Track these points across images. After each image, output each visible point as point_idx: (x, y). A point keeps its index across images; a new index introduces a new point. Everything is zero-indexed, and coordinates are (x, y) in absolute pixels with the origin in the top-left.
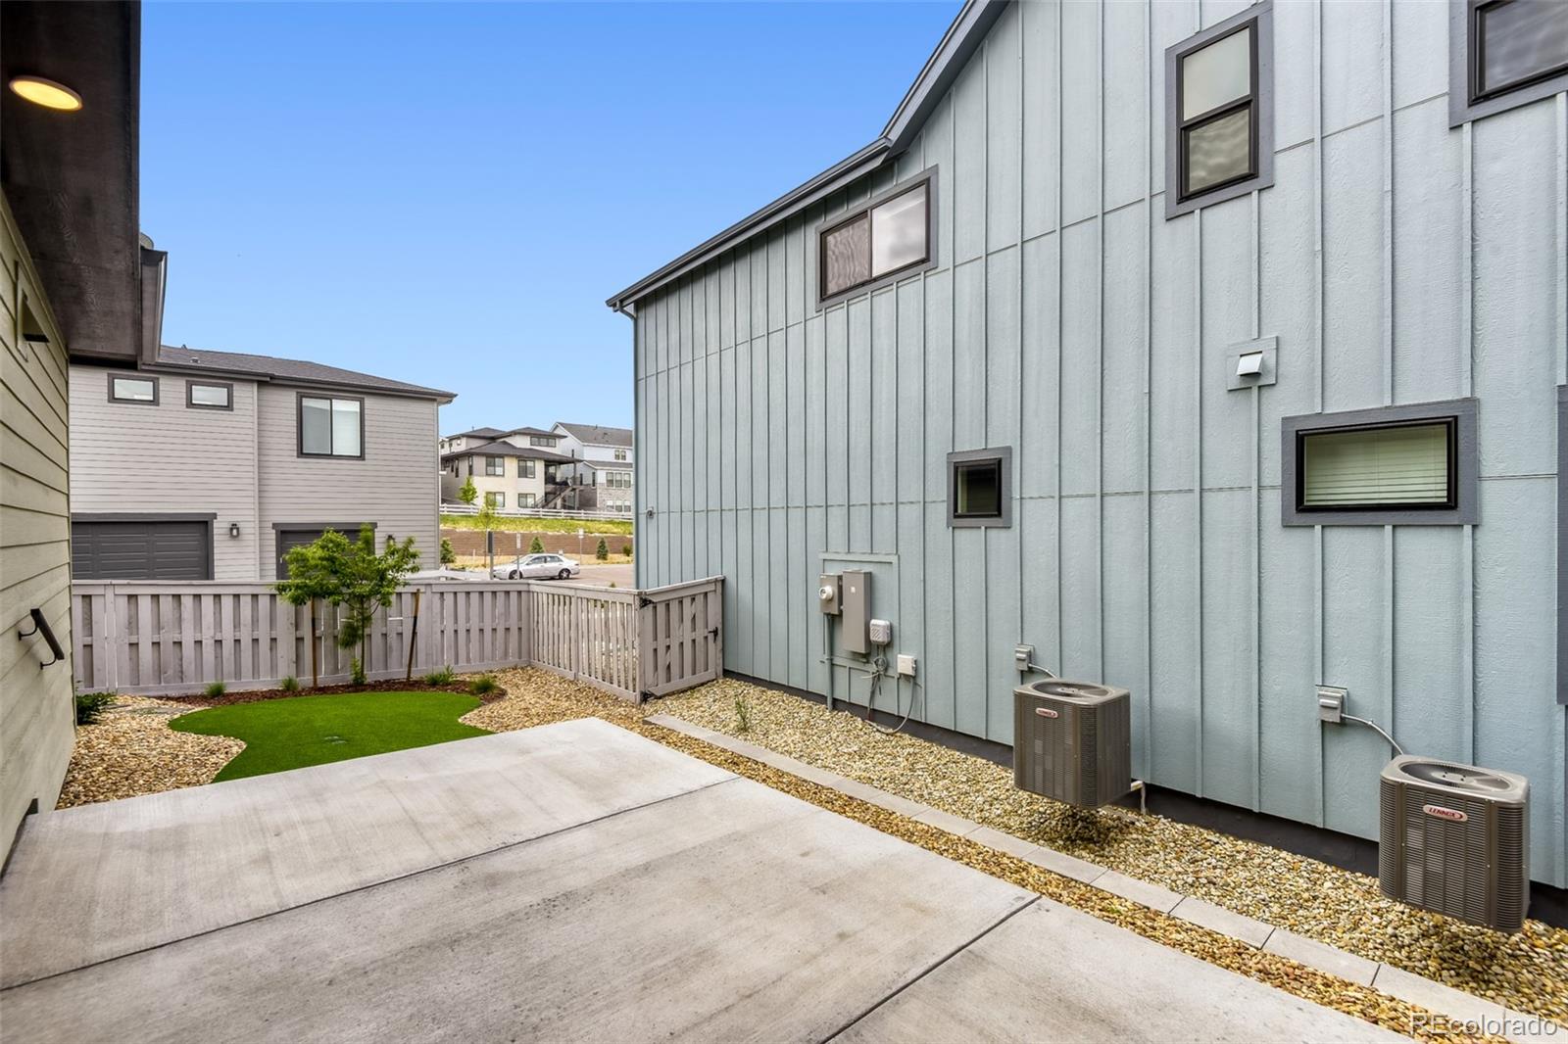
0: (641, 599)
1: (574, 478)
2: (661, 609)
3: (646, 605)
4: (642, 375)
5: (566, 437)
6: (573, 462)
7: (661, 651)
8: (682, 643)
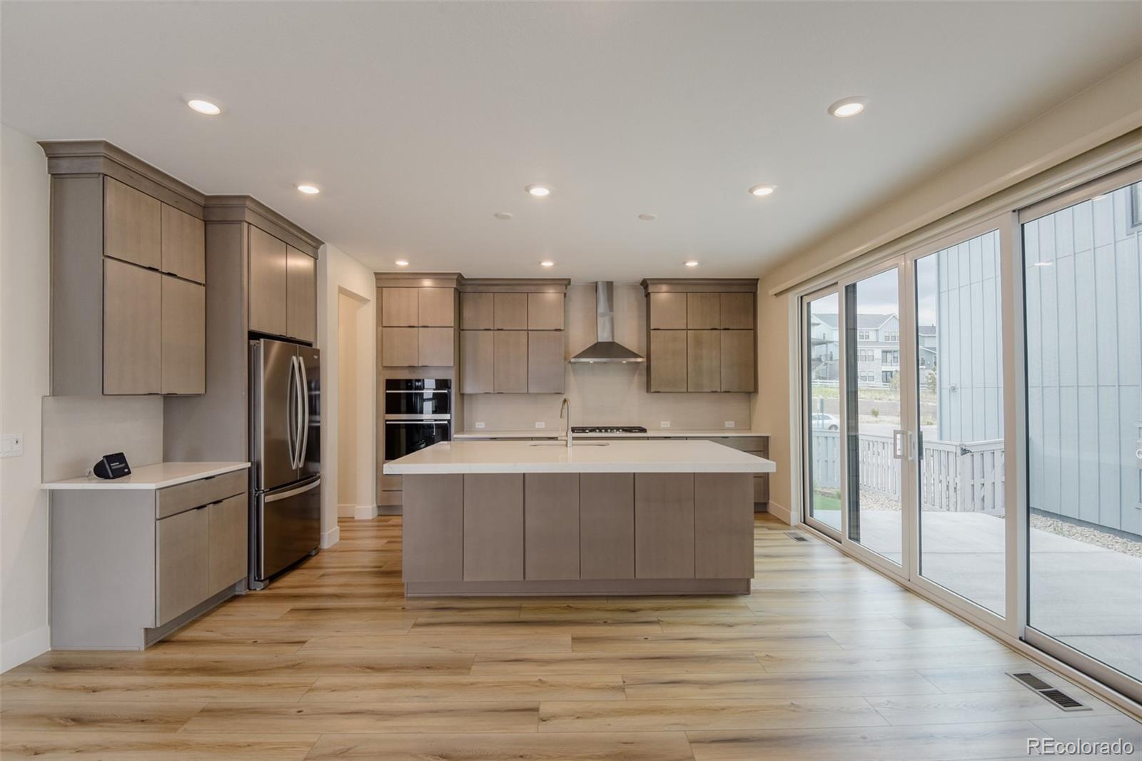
0: (962, 449)
1: (826, 355)
2: (977, 457)
3: (966, 453)
4: (944, 288)
5: (819, 324)
6: (824, 343)
7: (977, 486)
8: (994, 483)
